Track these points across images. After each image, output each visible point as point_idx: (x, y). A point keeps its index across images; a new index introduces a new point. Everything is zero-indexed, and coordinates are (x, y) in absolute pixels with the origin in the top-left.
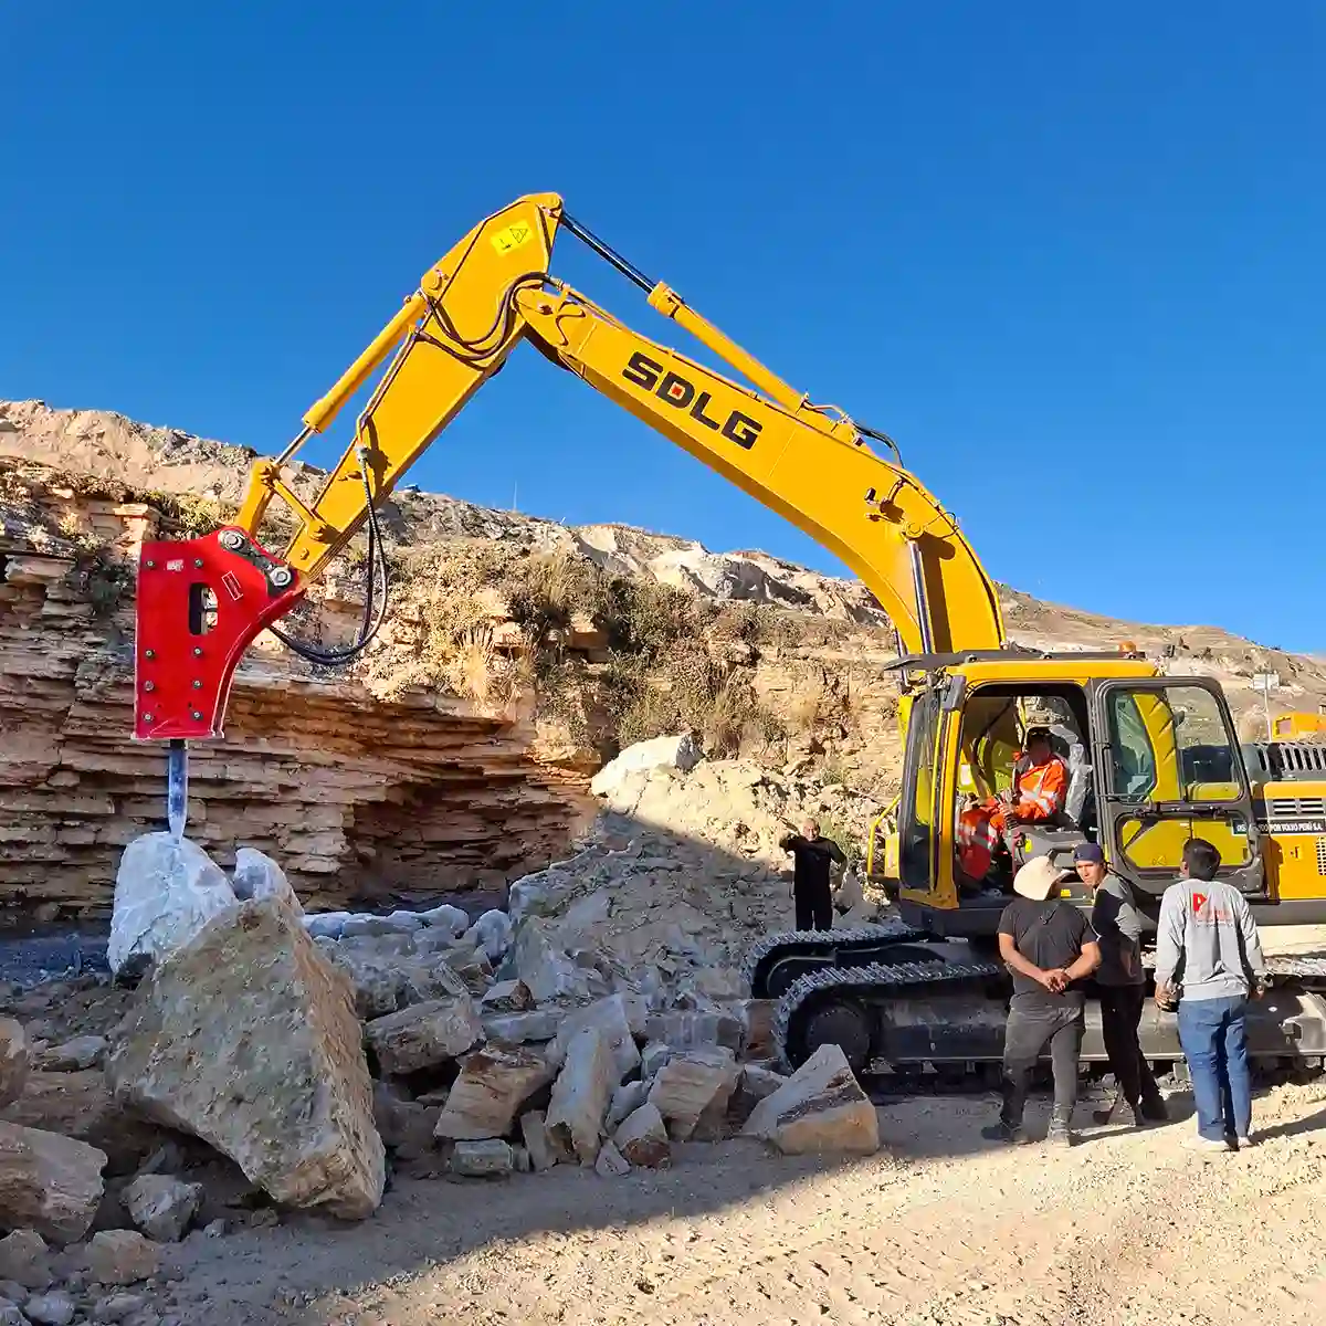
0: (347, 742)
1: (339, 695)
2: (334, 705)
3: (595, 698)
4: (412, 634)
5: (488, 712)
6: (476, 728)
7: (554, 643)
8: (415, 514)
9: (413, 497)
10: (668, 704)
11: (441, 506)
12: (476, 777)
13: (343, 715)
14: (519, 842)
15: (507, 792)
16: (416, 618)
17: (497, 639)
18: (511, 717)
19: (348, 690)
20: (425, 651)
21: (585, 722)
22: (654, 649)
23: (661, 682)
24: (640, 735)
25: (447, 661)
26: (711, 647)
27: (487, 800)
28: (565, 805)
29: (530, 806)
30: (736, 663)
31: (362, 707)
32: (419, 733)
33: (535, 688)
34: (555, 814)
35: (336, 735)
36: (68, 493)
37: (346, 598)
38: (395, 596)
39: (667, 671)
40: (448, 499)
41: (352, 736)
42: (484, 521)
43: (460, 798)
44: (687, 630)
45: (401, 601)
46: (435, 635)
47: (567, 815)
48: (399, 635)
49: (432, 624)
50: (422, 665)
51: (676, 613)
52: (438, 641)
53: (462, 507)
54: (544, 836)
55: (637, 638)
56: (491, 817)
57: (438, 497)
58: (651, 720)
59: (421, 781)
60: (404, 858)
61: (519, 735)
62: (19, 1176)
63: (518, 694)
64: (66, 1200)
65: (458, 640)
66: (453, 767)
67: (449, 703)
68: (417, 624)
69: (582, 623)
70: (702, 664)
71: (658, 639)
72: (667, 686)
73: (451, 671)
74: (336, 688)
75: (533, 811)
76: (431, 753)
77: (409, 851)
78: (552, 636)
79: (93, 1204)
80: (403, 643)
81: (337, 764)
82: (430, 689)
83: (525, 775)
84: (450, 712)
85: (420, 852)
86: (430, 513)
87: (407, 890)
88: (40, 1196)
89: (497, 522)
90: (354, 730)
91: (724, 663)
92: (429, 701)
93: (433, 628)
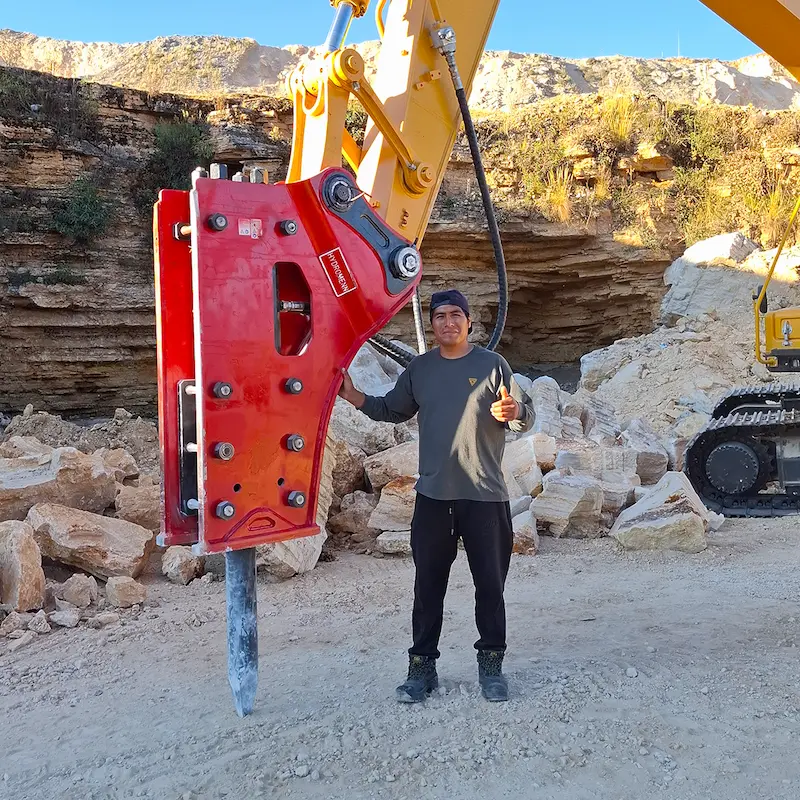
0: (474, 262)
1: (460, 230)
2: (459, 238)
3: (663, 210)
4: (510, 179)
5: (574, 230)
6: (568, 243)
7: (624, 170)
8: (596, 75)
9: (593, 62)
10: (729, 207)
11: (615, 65)
12: (575, 280)
13: (469, 244)
14: (616, 325)
15: (602, 289)
16: (511, 166)
17: (577, 173)
18: (592, 231)
19: (465, 225)
20: (521, 190)
21: (655, 230)
22: (714, 163)
23: (722, 189)
24: (702, 235)
25: (538, 195)
26: (766, 154)
27: (586, 296)
28: (645, 295)
29: (619, 298)
30: (790, 165)
31: (478, 237)
32: (524, 252)
33: (611, 208)
34: (640, 302)
35: (467, 258)
36: (271, 113)
37: (458, 159)
38: (495, 151)
39: (726, 179)
40: (621, 58)
41: (478, 259)
42: (652, 71)
43: (567, 296)
44: (743, 142)
45: (499, 155)
46: (527, 177)
47: (649, 302)
48: (501, 181)
49: (524, 168)
50: (519, 201)
51: (734, 128)
52: (530, 182)
53: (633, 62)
54: (635, 320)
55: (697, 156)
56: (592, 307)
57: (611, 58)
58: (712, 223)
59: (534, 286)
60: (536, 340)
61: (601, 245)
62: (91, 545)
63: (595, 214)
64: (118, 559)
65: (545, 179)
66: (555, 274)
67: (542, 227)
68: (513, 170)
69: (647, 150)
70: (756, 170)
71: (715, 154)
72: (725, 192)
73: (541, 203)
74: (457, 225)
75: (623, 302)
76: (540, 265)
77: (538, 336)
78: (622, 165)
79: (136, 560)
80: (504, 186)
81: (471, 279)
82: (525, 218)
83: (611, 276)
84: (541, 234)
85: (544, 336)
86: (607, 72)
87: (539, 362)
88: (104, 556)
89: (663, 70)
90: (477, 254)
91: (779, 166)
92: (526, 227)
93: (525, 172)
